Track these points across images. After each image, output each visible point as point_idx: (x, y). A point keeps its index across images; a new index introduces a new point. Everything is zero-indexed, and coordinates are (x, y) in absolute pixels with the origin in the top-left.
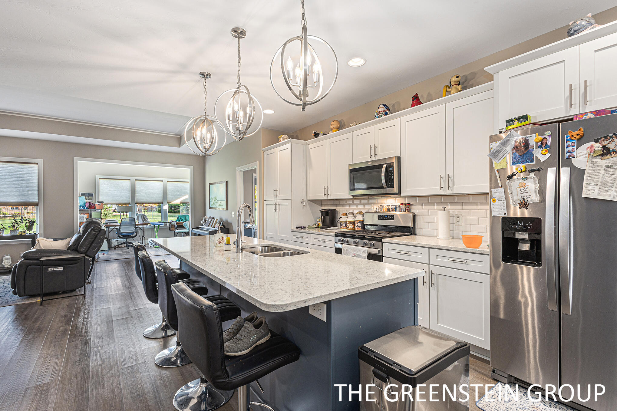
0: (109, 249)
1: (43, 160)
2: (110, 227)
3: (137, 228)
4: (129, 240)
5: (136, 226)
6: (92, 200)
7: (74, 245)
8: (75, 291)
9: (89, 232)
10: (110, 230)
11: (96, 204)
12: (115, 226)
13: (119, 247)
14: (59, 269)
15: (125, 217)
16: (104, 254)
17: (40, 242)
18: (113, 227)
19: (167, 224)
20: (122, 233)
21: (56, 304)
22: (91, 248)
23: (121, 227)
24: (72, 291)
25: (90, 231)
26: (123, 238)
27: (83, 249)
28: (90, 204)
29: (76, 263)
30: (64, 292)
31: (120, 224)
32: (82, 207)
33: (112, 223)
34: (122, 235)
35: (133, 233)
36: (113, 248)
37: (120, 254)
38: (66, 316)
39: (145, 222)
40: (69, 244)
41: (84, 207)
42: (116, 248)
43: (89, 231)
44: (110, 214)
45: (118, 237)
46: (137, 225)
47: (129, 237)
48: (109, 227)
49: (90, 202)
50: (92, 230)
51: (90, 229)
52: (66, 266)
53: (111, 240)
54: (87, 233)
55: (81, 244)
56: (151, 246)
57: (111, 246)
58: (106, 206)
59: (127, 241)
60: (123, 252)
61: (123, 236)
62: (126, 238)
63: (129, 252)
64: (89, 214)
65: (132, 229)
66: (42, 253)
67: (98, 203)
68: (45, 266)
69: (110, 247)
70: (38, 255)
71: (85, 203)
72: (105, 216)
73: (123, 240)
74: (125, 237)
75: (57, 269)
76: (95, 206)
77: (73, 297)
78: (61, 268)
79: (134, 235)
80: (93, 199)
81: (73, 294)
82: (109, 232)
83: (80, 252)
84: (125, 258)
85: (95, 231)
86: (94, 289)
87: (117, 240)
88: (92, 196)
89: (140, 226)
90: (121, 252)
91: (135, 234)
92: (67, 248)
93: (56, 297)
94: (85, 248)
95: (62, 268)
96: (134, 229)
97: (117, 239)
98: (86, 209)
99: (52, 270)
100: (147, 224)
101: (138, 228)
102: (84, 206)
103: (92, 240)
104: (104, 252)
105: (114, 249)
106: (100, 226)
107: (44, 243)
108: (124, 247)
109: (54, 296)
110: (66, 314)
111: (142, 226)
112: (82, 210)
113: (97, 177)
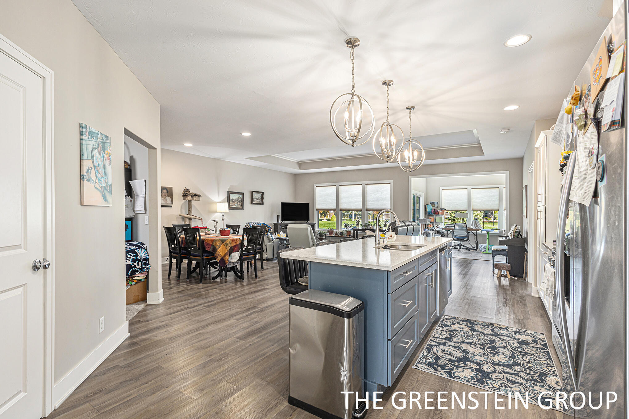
1: (393, 180)
4: (462, 243)
5: (468, 231)
6: (436, 207)
11: (439, 210)
12: (452, 229)
19: (503, 232)
23: (455, 231)
28: (434, 211)
32: (430, 213)
35: (465, 237)
39: (477, 228)
46: (470, 230)
47: (462, 240)
48: (448, 230)
49: (435, 209)
56: (481, 251)
59: (460, 244)
61: (457, 239)
65: (464, 234)
67: (441, 209)
71: (431, 210)
74: (459, 240)
82: (448, 234)
88: (437, 204)
89: (473, 232)
91: (467, 238)
96: (466, 233)
98: (432, 214)
100: (478, 230)
101: (471, 233)
111: (476, 232)
112: (429, 215)
113: (441, 188)
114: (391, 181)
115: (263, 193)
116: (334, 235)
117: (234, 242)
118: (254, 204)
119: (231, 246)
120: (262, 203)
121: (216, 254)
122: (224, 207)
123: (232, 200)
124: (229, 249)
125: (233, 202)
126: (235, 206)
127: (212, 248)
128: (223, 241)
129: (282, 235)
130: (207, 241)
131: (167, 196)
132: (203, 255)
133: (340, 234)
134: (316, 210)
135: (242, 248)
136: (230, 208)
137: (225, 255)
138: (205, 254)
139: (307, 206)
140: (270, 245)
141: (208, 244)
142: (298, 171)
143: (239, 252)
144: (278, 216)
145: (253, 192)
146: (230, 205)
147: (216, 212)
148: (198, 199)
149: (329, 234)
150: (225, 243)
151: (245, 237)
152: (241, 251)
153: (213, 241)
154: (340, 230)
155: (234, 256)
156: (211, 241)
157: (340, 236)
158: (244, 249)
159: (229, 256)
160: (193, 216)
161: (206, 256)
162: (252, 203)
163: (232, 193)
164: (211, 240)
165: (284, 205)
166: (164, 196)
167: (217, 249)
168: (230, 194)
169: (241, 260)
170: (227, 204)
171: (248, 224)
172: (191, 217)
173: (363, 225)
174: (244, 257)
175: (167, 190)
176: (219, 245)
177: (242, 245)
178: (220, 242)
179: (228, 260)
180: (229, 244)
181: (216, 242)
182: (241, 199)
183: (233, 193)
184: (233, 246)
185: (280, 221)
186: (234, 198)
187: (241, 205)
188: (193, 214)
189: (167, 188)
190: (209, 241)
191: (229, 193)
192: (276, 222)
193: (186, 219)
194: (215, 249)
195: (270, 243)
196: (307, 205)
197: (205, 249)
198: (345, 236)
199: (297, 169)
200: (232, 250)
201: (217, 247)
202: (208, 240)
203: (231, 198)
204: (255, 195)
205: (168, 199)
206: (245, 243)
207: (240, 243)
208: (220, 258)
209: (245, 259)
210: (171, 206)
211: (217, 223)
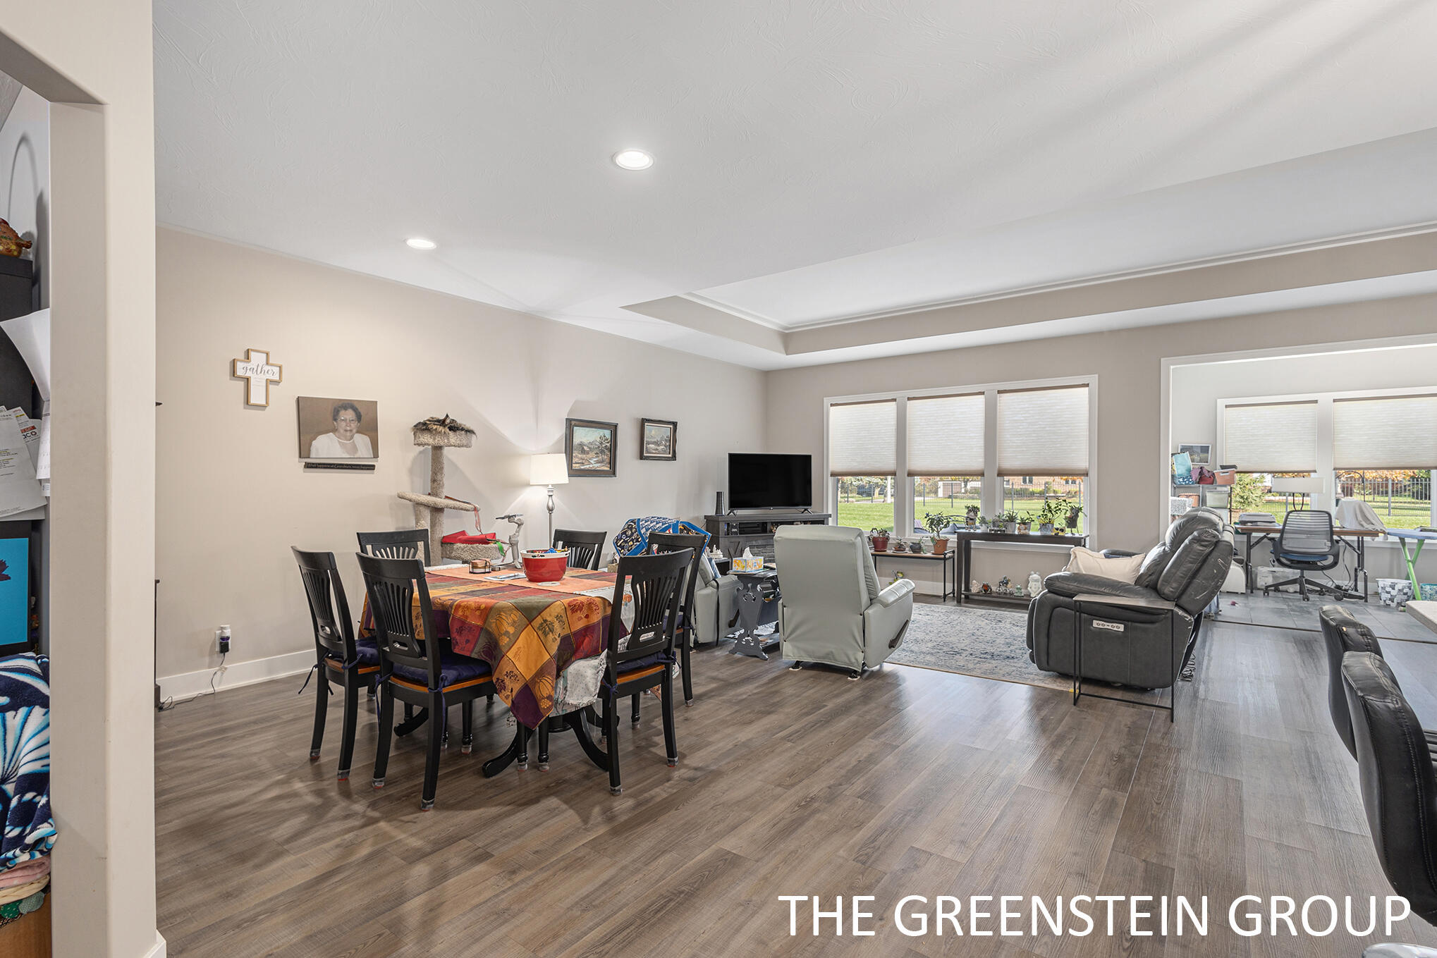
0: (1249, 591)
1: (1099, 376)
2: (1254, 534)
3: (1337, 542)
4: (1308, 574)
5: (1335, 537)
6: (1207, 462)
7: (1150, 575)
8: (1152, 692)
9: (1186, 545)
10: (1253, 541)
11: (1218, 471)
12: (1268, 531)
13: (1279, 591)
14: (1115, 629)
15: (1298, 508)
16: (1234, 604)
17: (1077, 556)
18: (1262, 535)
20: (1287, 552)
21: (1105, 713)
22: (1190, 590)
23: (1285, 536)
24: (1143, 690)
25: (1191, 542)
26: (1290, 567)
27: (1171, 589)
28: (1201, 473)
29: (1152, 622)
30: (1127, 687)
31: (1281, 527)
32: (1183, 479)
33: (1259, 523)
34: (1289, 557)
35: (1323, 556)
36: (1259, 589)
37: (1280, 612)
38: (1120, 758)
39: (1368, 527)
40: (1138, 570)
41: (1188, 480)
42: (1270, 593)
43: (1187, 541)
44: (1255, 498)
45: (1276, 562)
46: (1339, 534)
47: (1311, 565)
48: (1251, 534)
49: (1201, 468)
50: (1197, 540)
51: (1190, 537)
52: (1130, 623)
53: (1257, 569)
54: (1182, 546)
55: (1166, 573)
56: (1388, 602)
57: (1256, 583)
58: (1247, 478)
59: (1302, 576)
60: (1288, 606)
61: (1292, 561)
62: (1302, 569)
63: (1311, 610)
64: (1199, 496)
65: (1323, 546)
66: (1080, 582)
67: (1222, 469)
68: (1086, 615)
69: (1251, 585)
70: (1073, 586)
71: (1189, 471)
72: (1244, 502)
73: (1293, 573)
74: (1299, 565)
75: (1110, 628)
76: (1214, 477)
77: (1145, 708)
78: (1119, 625)
79: (1326, 563)
80: (1209, 458)
81: (1146, 698)
82: (1250, 547)
83: (1164, 594)
84: (1295, 627)
85: (1203, 543)
86: (1200, 702)
87: (1274, 569)
88: (1208, 453)
89: (1347, 538)
90: (1285, 607)
91: (1331, 559)
92: (1135, 579)
93: (1107, 692)
94: (1174, 585)
95: (1121, 628)
96: (1329, 544)
97: (1274, 566)
98: (1193, 483)
99: (1101, 627)
100: (1374, 534)
101: (1342, 543)
102: (1187, 477)
103: (1194, 567)
104: (1235, 599)
105: (1262, 592)
106: (1217, 530)
107: (1089, 561)
108: (1295, 592)
109: (1104, 689)
110: (1123, 751)
111: (1355, 538)
112: (1180, 487)
113: (1221, 403)
114: (1093, 379)
115: (675, 424)
116: (889, 552)
117: (579, 614)
118: (647, 458)
119: (567, 632)
120: (670, 456)
121: (501, 673)
122: (555, 469)
123: (581, 445)
124: (554, 648)
125: (583, 451)
126: (591, 466)
127: (482, 641)
128: (530, 613)
129: (750, 562)
130: (460, 613)
131: (358, 432)
132: (438, 680)
133: (911, 547)
134: (831, 475)
135: (611, 644)
136: (573, 473)
137: (541, 673)
138: (449, 674)
139: (804, 463)
140: (708, 595)
141: (463, 624)
142: (777, 358)
143: (600, 662)
144: (719, 495)
145: (644, 421)
146: (574, 461)
147: (528, 485)
148: (465, 442)
149: (875, 547)
150: (539, 620)
151: (628, 589)
152: (608, 657)
153: (487, 612)
154: (910, 537)
155: (579, 675)
156: (478, 613)
157: (909, 553)
158: (622, 643)
159: (558, 676)
160: (447, 497)
161: (456, 681)
162: (642, 457)
163: (581, 423)
164: (478, 608)
165: (737, 461)
166: (346, 431)
167: (504, 650)
168: (575, 428)
169: (607, 692)
170: (562, 458)
171: (633, 526)
172: (440, 501)
173: (989, 518)
174: (620, 681)
175: (355, 410)
176: (511, 630)
177: (613, 625)
178: (516, 616)
179: (550, 698)
180: (557, 625)
181: (499, 619)
182: (608, 445)
183: (585, 424)
184: (575, 634)
185: (725, 510)
186: (586, 440)
187: (608, 461)
188: (445, 492)
189: (357, 406)
190: (467, 613)
191: (571, 424)
192: (712, 512)
193: (422, 508)
194: (494, 651)
195: (709, 590)
196: (806, 460)
197: (452, 652)
198: (929, 555)
199: (780, 352)
200: (571, 650)
201: (505, 641)
202: (467, 607)
203: (576, 441)
204: (652, 432)
205: (362, 441)
206: (628, 615)
207: (604, 619)
208: (517, 687)
209: (624, 690)
210: (372, 467)
211: (519, 525)
